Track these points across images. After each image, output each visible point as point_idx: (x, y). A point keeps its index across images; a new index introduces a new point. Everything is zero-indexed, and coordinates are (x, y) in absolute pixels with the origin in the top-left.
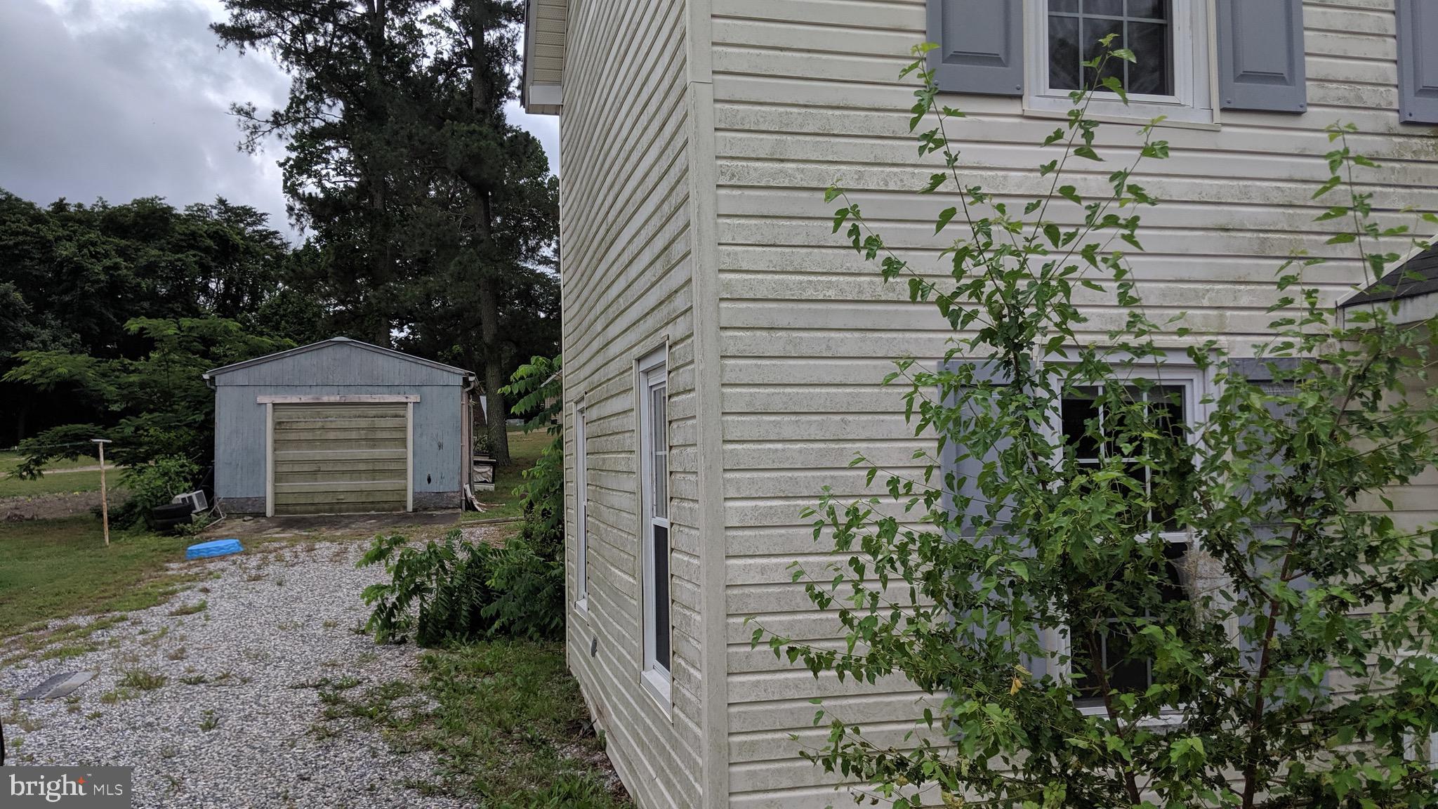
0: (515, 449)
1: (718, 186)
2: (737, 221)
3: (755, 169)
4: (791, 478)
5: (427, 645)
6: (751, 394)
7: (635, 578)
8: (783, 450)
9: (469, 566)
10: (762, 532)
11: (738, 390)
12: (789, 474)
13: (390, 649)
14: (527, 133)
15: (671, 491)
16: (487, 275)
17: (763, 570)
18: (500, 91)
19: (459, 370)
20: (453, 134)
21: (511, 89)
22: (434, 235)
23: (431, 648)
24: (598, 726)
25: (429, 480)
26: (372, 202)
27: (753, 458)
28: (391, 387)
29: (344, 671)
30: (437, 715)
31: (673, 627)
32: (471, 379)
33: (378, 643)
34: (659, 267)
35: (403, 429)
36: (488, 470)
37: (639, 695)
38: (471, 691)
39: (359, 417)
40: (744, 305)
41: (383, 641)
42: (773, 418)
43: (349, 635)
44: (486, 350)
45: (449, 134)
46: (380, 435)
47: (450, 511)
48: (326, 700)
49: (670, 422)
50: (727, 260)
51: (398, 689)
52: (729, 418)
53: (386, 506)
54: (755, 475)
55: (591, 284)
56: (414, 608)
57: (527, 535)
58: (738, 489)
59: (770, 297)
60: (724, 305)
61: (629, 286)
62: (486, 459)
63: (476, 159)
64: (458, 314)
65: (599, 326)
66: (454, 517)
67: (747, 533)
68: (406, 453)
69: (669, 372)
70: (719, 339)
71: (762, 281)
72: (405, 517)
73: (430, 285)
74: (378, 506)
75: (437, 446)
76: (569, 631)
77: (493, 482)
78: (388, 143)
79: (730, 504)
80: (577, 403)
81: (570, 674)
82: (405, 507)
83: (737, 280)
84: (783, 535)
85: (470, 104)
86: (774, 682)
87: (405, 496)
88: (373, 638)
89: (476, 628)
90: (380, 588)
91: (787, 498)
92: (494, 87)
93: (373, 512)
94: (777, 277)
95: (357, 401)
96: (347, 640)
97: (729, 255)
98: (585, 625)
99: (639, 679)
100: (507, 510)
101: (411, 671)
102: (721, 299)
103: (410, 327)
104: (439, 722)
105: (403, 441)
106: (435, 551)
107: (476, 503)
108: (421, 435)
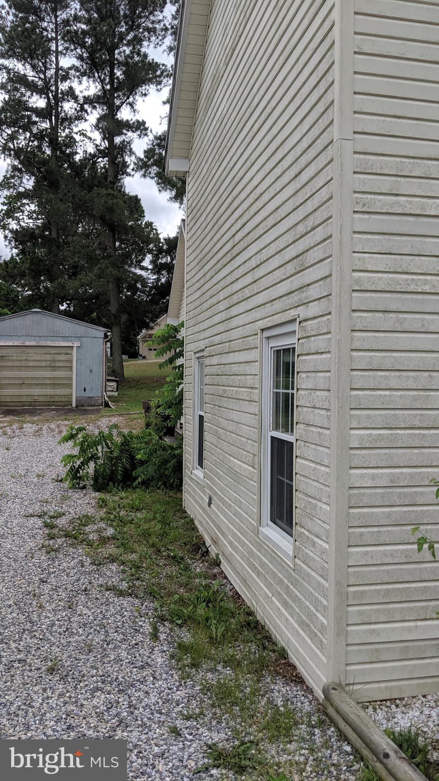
0: (128, 372)
1: (355, 212)
2: (365, 236)
3: (379, 201)
4: (394, 415)
5: (98, 491)
6: (370, 357)
7: (254, 468)
8: (390, 396)
9: (122, 444)
10: (374, 452)
11: (362, 354)
12: (393, 412)
13: (77, 492)
14: (137, 196)
15: (297, 419)
16: (115, 275)
17: (373, 477)
18: (122, 171)
19: (102, 329)
20: (98, 195)
21: (128, 170)
22: (86, 253)
23: (101, 492)
24: (213, 551)
25: (85, 390)
26: (50, 233)
27: (370, 401)
28: (64, 338)
29: (53, 506)
30: (114, 538)
31: (296, 507)
32: (109, 334)
33: (70, 488)
34: (290, 269)
35: (71, 361)
36: (114, 384)
37: (256, 541)
38: (131, 522)
39: (46, 354)
40: (368, 295)
41: (73, 487)
42: (384, 373)
43: (52, 483)
44: (112, 317)
45: (96, 195)
46: (57, 364)
47: (96, 408)
48: (46, 525)
49: (298, 373)
50: (359, 263)
51: (86, 520)
52: (355, 373)
53: (61, 404)
54: (370, 412)
55: (214, 280)
56: (91, 468)
57: (148, 425)
58: (359, 422)
59: (386, 289)
60: (355, 294)
61: (255, 281)
62: (113, 378)
63: (111, 210)
64: (97, 297)
65: (222, 307)
66: (98, 411)
67: (364, 452)
68: (72, 375)
69: (299, 339)
70: (351, 318)
71: (381, 279)
72: (71, 410)
73: (83, 281)
74: (56, 404)
75: (88, 371)
76: (185, 487)
77: (117, 391)
78: (61, 200)
79: (353, 432)
80: (195, 353)
81: (186, 512)
82: (71, 405)
83: (364, 277)
84: (387, 454)
85: (106, 178)
86: (377, 552)
87: (71, 398)
88: (67, 484)
89: (127, 480)
90: (72, 457)
91: (391, 428)
92: (119, 169)
93: (54, 407)
94: (391, 275)
95: (45, 345)
96: (51, 486)
97: (359, 259)
98: (202, 488)
99: (257, 533)
100: (127, 408)
101: (92, 507)
102: (354, 291)
103: (67, 304)
104: (118, 543)
105: (71, 368)
106: (103, 436)
107: (110, 403)
108: (81, 364)
